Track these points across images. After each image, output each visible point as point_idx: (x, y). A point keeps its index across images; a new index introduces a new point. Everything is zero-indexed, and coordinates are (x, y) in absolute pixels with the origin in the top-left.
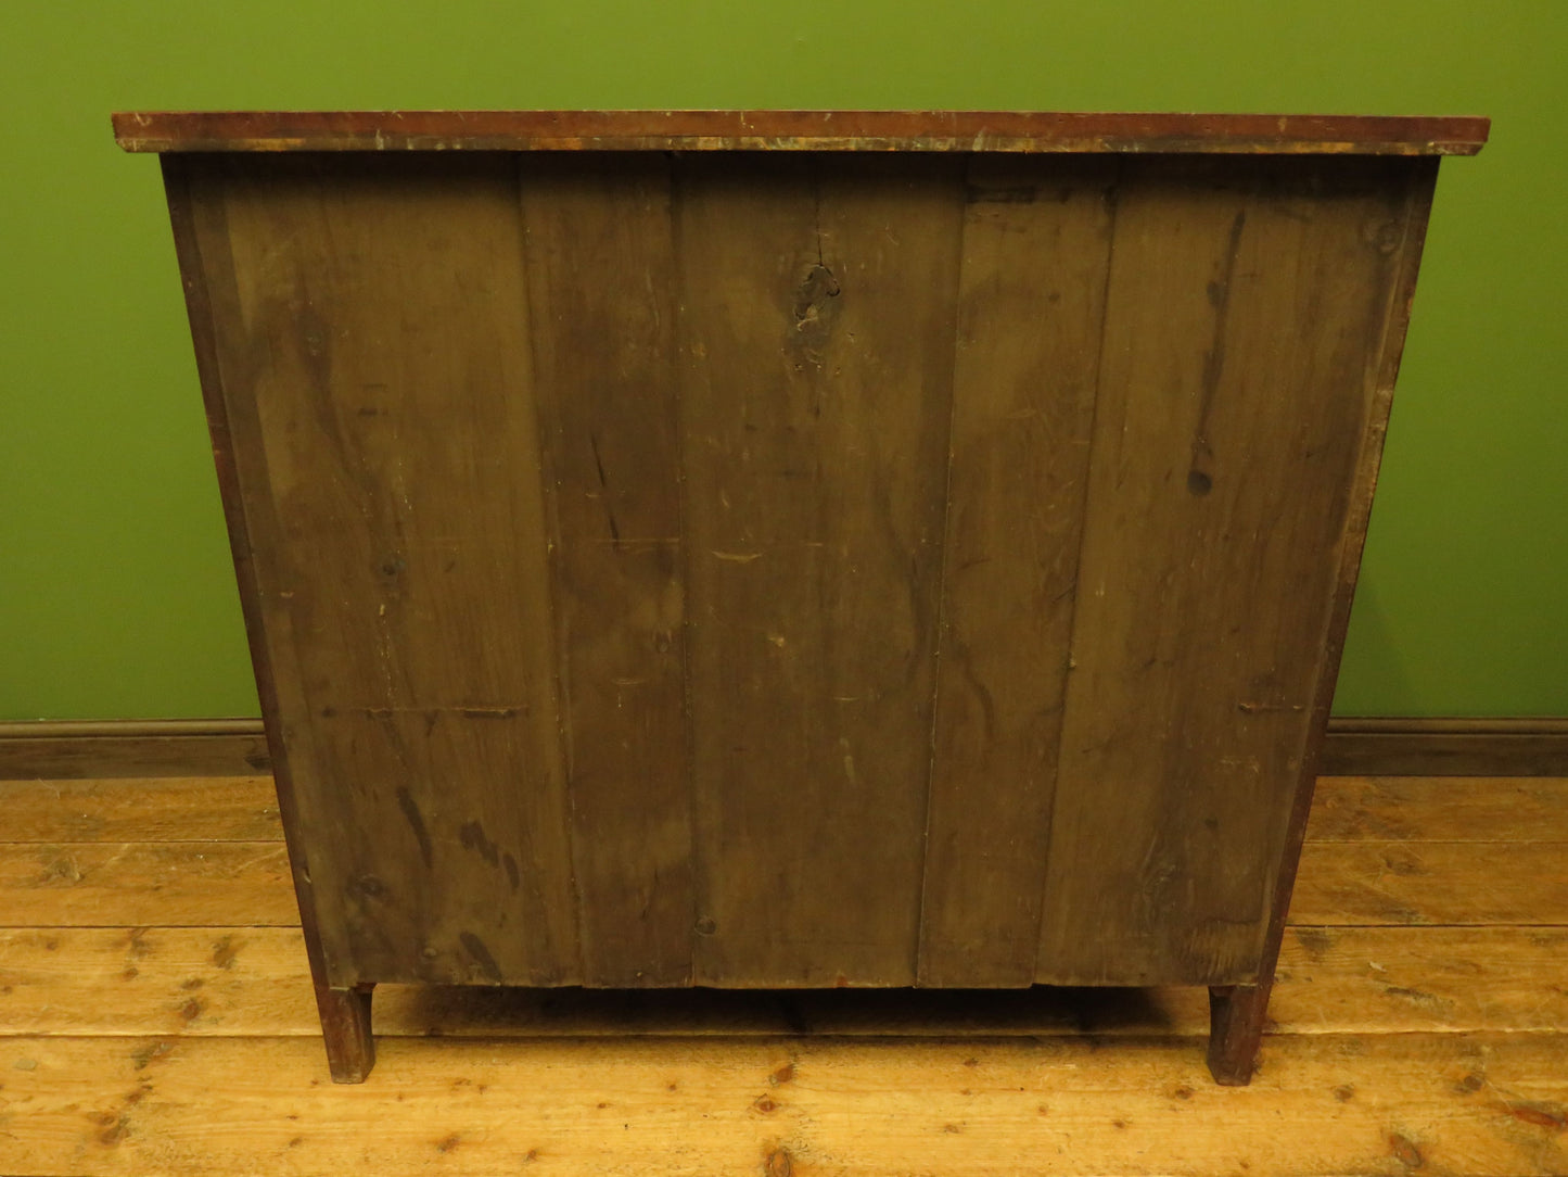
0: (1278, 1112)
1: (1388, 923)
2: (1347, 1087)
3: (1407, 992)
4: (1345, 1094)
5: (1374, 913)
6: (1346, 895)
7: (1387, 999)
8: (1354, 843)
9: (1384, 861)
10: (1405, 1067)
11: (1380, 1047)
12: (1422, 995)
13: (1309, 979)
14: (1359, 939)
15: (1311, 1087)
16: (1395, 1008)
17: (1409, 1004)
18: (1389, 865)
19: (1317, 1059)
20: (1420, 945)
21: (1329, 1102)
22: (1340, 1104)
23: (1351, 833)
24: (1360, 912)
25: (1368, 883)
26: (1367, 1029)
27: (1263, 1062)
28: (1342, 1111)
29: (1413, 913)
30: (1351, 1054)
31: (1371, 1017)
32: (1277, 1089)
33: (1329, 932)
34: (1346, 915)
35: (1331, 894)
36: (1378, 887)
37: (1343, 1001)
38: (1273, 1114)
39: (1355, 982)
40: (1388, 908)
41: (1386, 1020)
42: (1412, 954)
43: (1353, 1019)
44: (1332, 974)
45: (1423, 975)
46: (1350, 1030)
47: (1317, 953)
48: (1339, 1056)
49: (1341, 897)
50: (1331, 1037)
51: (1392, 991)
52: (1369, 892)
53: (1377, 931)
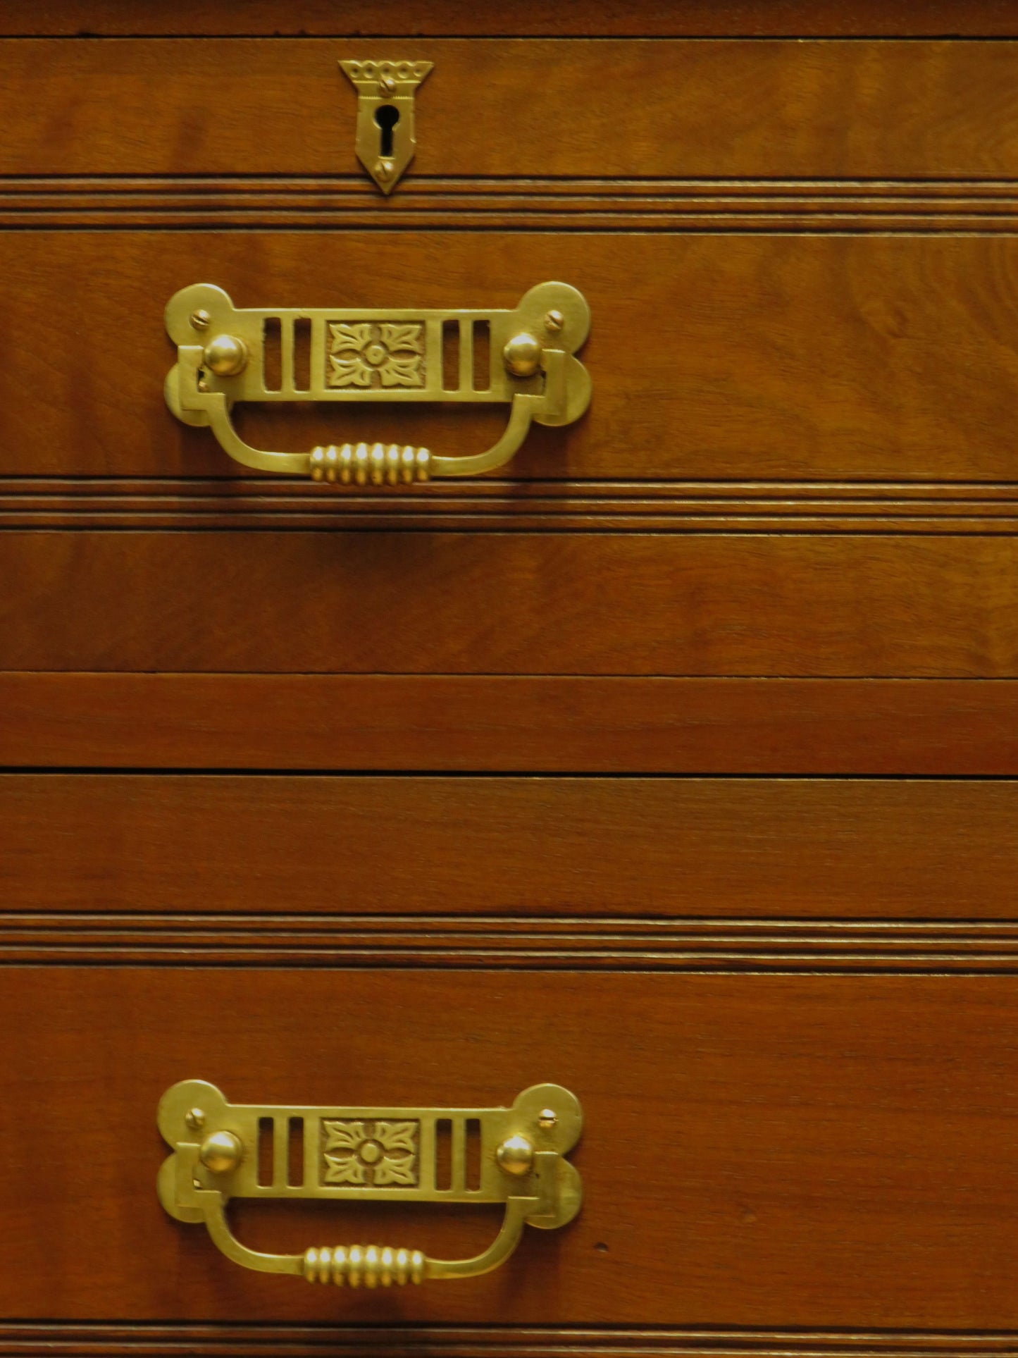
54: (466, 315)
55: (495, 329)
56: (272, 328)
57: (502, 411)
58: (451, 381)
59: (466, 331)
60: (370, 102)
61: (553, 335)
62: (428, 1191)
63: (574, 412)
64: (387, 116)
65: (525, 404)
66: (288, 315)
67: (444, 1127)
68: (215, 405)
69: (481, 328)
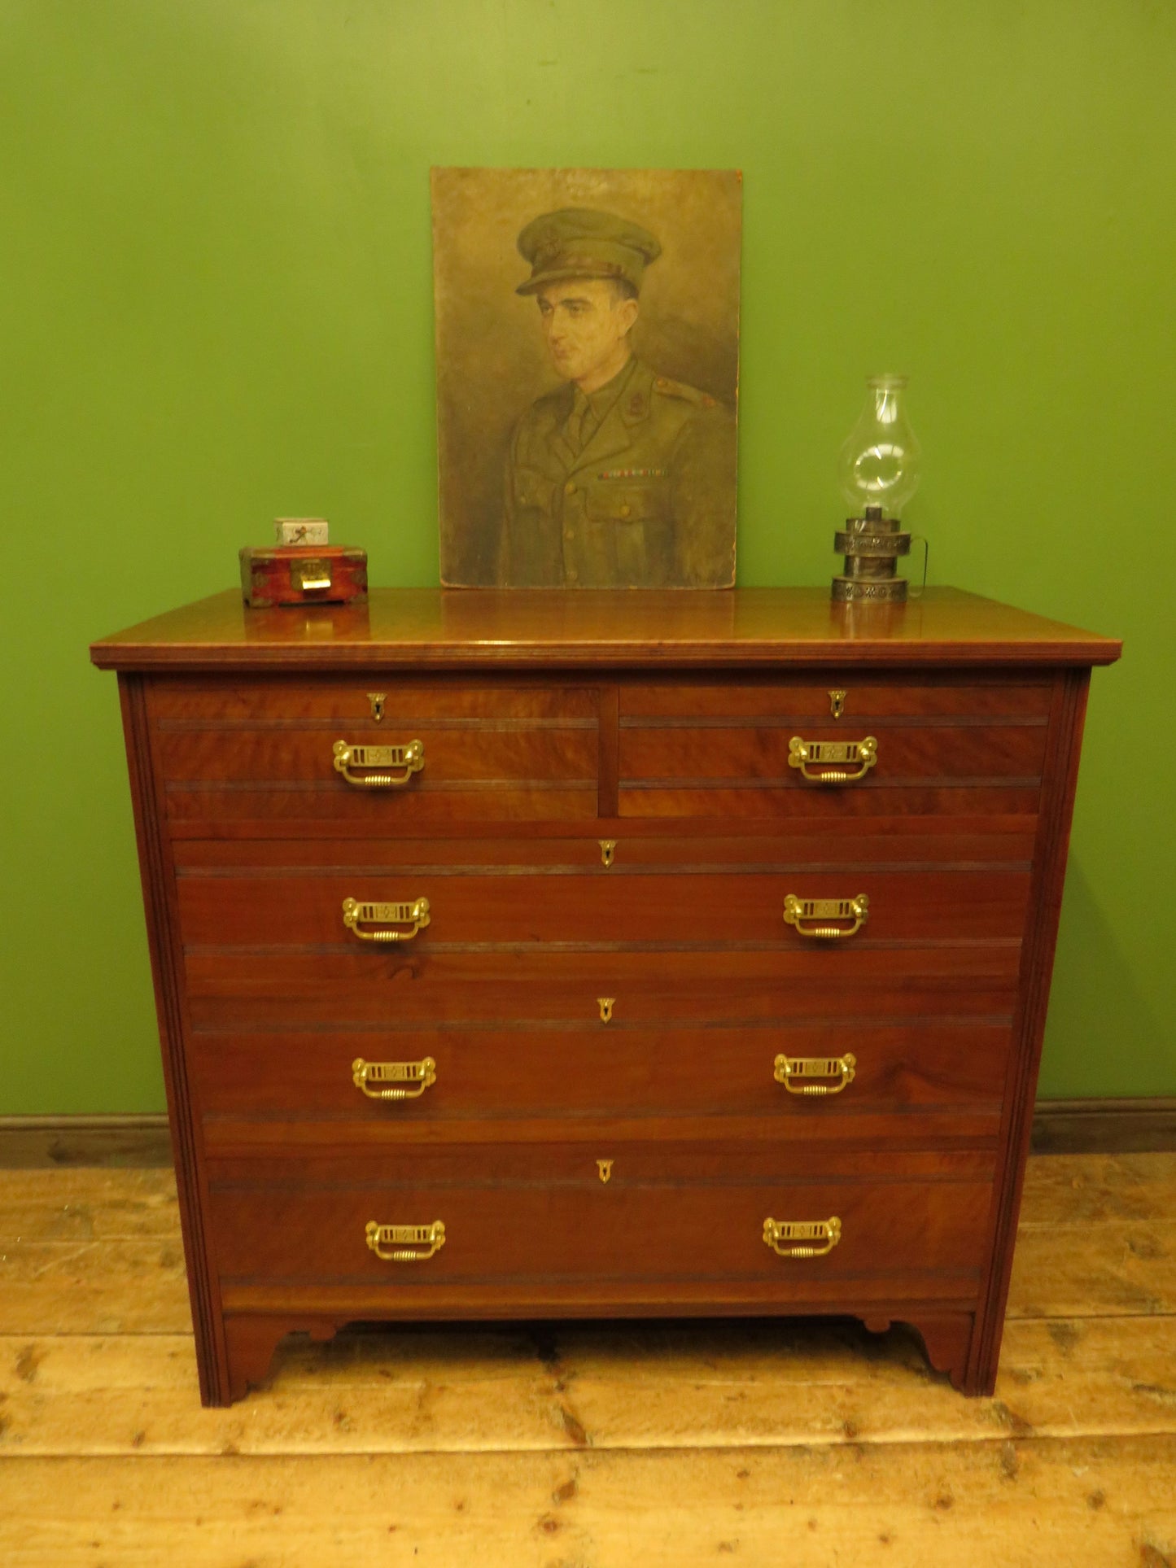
0: (1034, 1522)
1: (1134, 1312)
2: (1099, 1493)
3: (1152, 1389)
4: (1097, 1501)
5: (1119, 1302)
6: (1094, 1283)
7: (1134, 1397)
8: (1098, 1226)
9: (1127, 1244)
10: (1153, 1470)
11: (1129, 1448)
12: (1167, 1392)
13: (1060, 1377)
14: (1107, 1332)
15: (1065, 1494)
16: (1141, 1406)
17: (1154, 1402)
18: (1133, 1248)
19: (1070, 1462)
20: (1164, 1337)
21: (1082, 1509)
22: (1093, 1512)
23: (1098, 1214)
24: (1106, 1301)
25: (1113, 1269)
26: (1116, 1429)
27: (1019, 1466)
28: (1094, 1519)
29: (1156, 1301)
30: (1101, 1456)
31: (1119, 1417)
32: (1033, 1497)
33: (1078, 1324)
34: (1093, 1304)
35: (1078, 1281)
36: (1122, 1274)
37: (1093, 1400)
38: (1030, 1523)
39: (1103, 1378)
40: (1133, 1296)
41: (1134, 1420)
42: (1157, 1347)
43: (1102, 1418)
44: (1082, 1371)
45: (1168, 1369)
46: (1099, 1431)
47: (1067, 1348)
48: (1091, 1459)
49: (1088, 1285)
50: (1082, 1439)
51: (1138, 1388)
52: (1114, 1278)
53: (1121, 1322)
54: (397, 748)
55: (403, 751)
56: (356, 751)
57: (405, 768)
58: (394, 760)
59: (397, 752)
60: (373, 704)
61: (415, 753)
62: (398, 919)
63: (421, 766)
64: (378, 707)
65: (410, 769)
66: (359, 748)
67: (401, 908)
68: (344, 769)
69: (400, 751)
